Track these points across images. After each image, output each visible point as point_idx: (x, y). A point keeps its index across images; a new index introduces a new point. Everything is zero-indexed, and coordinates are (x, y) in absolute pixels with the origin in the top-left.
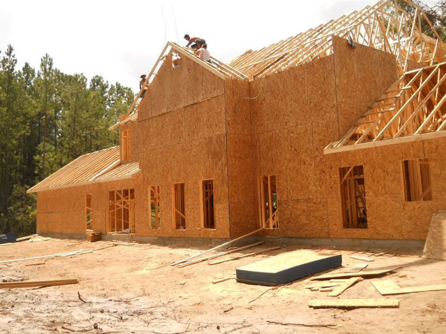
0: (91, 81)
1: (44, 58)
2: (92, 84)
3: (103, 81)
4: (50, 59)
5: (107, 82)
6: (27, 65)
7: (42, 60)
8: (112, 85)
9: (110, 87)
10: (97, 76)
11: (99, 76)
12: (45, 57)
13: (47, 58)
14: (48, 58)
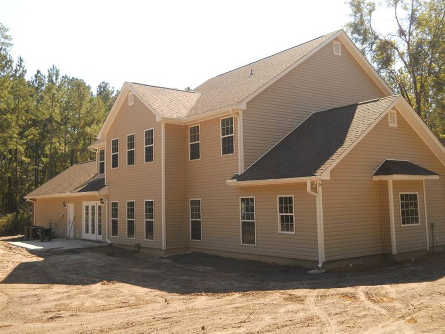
0: (97, 87)
1: (51, 70)
2: (98, 90)
3: (109, 87)
4: (56, 71)
5: (113, 88)
6: (39, 72)
7: (49, 71)
8: (118, 91)
9: (115, 93)
10: (103, 82)
11: (106, 82)
12: (52, 68)
13: (53, 70)
14: (55, 69)
